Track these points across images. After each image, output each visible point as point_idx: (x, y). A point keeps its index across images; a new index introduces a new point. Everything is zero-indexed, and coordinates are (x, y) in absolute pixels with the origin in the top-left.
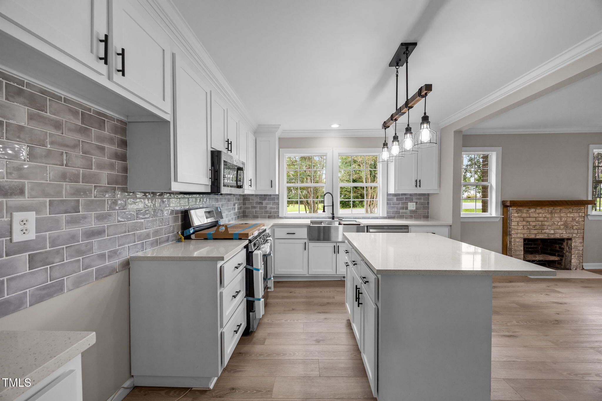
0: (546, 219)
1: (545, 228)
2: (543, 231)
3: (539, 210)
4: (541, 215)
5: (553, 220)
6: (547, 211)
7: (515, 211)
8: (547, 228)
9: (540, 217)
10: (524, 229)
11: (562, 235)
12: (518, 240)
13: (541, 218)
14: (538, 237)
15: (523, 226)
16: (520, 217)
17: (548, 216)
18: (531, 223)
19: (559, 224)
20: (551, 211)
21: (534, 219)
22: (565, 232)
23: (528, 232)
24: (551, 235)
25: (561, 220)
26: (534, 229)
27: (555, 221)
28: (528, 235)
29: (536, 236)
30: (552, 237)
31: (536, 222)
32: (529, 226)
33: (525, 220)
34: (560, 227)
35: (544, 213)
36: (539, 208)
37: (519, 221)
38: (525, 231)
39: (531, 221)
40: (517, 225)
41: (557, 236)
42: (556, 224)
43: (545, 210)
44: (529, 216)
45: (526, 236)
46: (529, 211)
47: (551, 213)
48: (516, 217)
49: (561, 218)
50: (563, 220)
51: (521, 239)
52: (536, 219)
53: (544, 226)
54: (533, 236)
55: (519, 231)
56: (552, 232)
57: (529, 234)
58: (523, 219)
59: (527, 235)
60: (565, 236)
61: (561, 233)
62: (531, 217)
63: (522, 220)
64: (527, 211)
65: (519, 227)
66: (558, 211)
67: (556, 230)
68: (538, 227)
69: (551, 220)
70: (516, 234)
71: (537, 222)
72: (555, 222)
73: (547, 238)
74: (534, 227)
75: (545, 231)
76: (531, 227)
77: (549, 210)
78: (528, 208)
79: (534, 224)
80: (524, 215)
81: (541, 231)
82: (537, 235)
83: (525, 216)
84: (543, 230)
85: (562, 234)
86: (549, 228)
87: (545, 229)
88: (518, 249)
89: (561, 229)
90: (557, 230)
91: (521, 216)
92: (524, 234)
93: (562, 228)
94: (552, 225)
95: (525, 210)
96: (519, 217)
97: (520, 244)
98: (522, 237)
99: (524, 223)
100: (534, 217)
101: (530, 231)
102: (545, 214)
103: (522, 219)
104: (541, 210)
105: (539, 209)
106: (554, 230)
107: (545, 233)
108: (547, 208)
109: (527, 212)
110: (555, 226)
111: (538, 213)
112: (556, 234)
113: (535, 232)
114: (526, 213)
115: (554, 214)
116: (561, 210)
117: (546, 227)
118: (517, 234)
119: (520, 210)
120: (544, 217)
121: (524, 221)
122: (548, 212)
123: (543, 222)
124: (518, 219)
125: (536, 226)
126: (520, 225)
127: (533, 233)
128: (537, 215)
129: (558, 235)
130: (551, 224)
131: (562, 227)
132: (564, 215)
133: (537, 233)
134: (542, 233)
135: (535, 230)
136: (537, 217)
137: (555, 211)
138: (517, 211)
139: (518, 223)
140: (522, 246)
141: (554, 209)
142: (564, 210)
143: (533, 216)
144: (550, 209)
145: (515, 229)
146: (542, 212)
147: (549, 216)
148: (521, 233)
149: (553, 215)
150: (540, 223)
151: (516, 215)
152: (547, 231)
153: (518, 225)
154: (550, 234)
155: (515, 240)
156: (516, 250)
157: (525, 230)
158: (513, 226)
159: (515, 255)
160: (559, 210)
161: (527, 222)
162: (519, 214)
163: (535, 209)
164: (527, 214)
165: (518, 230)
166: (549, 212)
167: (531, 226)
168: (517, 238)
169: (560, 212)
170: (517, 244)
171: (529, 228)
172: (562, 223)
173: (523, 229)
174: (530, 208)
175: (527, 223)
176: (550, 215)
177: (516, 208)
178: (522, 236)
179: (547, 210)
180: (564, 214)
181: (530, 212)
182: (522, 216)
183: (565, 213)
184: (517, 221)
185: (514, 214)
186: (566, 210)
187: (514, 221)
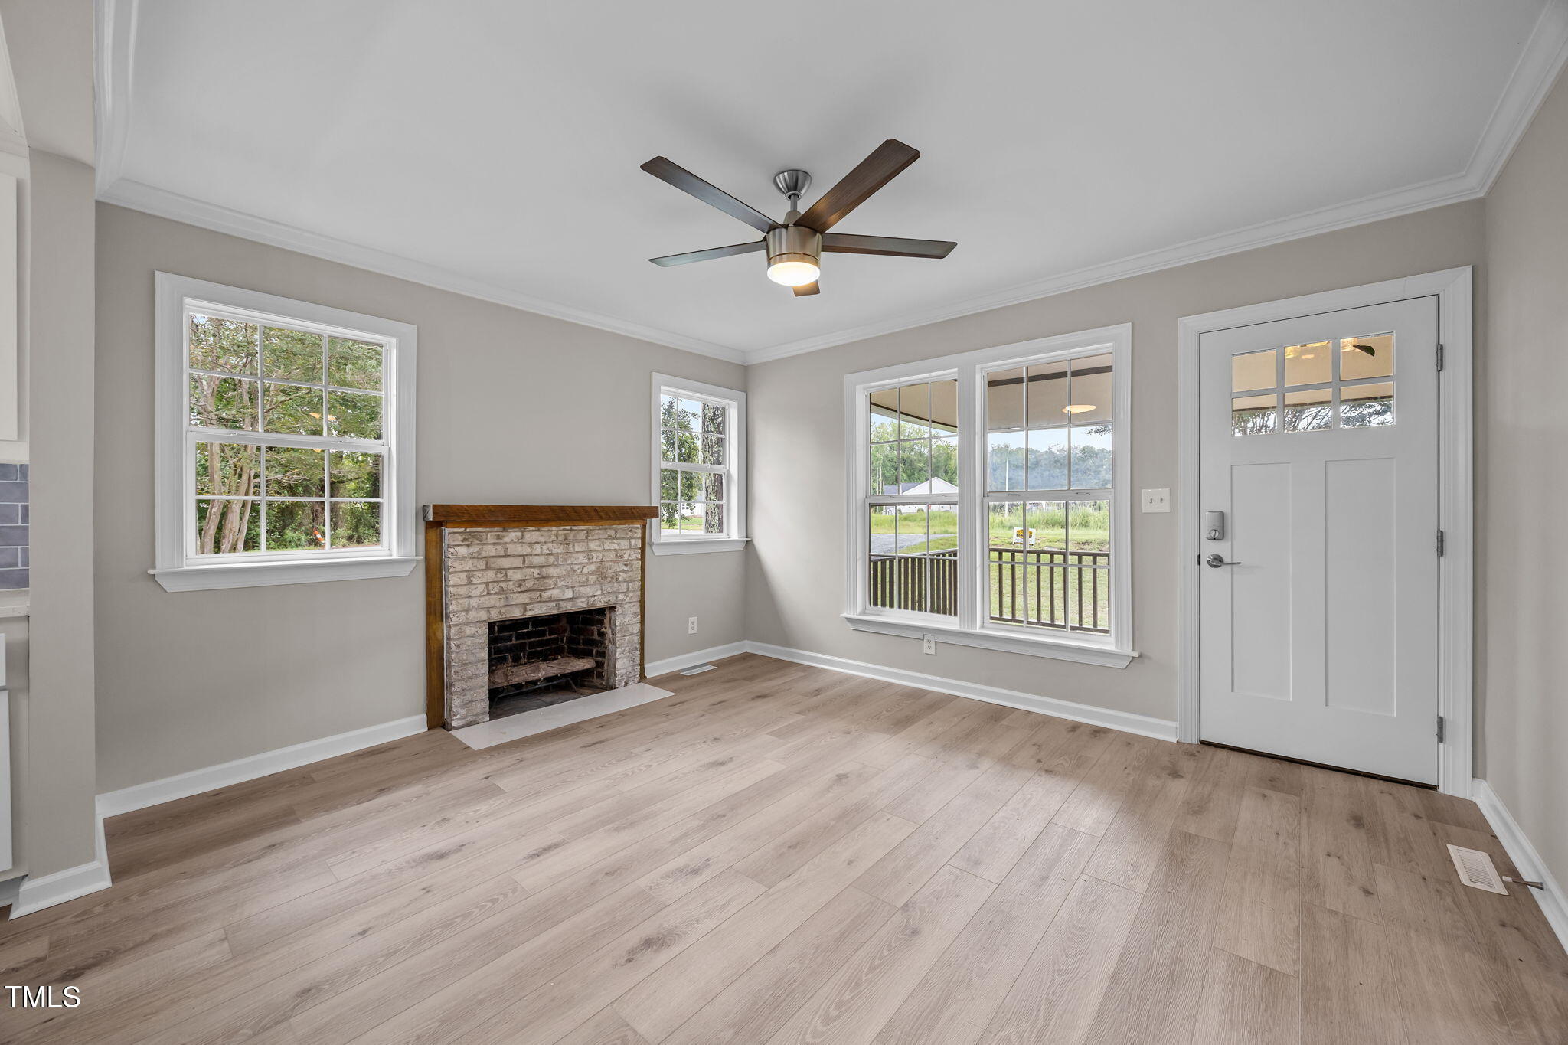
0: (551, 559)
1: (550, 585)
2: (545, 595)
3: (532, 535)
4: (537, 549)
5: (569, 562)
6: (554, 538)
7: (461, 538)
8: (555, 585)
9: (536, 555)
10: (488, 594)
11: (593, 599)
12: (469, 630)
13: (536, 557)
14: (530, 614)
15: (487, 584)
16: (478, 558)
17: (555, 551)
18: (510, 573)
19: (585, 571)
20: (565, 535)
21: (518, 562)
22: (599, 592)
23: (503, 603)
24: (565, 604)
25: (589, 559)
26: (519, 590)
27: (576, 564)
28: (503, 610)
29: (525, 610)
30: (569, 608)
31: (525, 570)
32: (503, 585)
33: (492, 565)
34: (587, 580)
35: (545, 542)
36: (534, 528)
37: (475, 569)
38: (493, 600)
39: (510, 569)
40: (465, 582)
41: (581, 604)
42: (579, 571)
43: (550, 533)
44: (502, 554)
45: (495, 615)
46: (504, 537)
47: (566, 541)
48: (462, 559)
49: (589, 554)
50: (594, 560)
51: (478, 625)
52: (524, 562)
53: (546, 581)
54: (516, 613)
55: (474, 602)
56: (569, 594)
57: (506, 606)
58: (485, 562)
59: (500, 613)
60: (600, 602)
61: (591, 594)
62: (509, 556)
63: (484, 567)
64: (499, 537)
65: (473, 587)
66: (582, 535)
67: (577, 589)
68: (529, 584)
69: (565, 560)
70: (463, 614)
71: (529, 569)
72: (576, 567)
73: (555, 612)
74: (520, 585)
75: (549, 593)
76: (511, 585)
77: (560, 533)
78: (501, 529)
79: (518, 575)
80: (490, 550)
81: (540, 595)
82: (529, 607)
83: (493, 554)
84: (545, 590)
85: (594, 596)
86: (560, 584)
87: (549, 589)
88: (472, 659)
89: (590, 585)
90: (581, 589)
91: (479, 552)
92: (488, 609)
93: (592, 583)
94: (568, 575)
95: (490, 534)
96: (474, 558)
97: (477, 640)
98: (482, 619)
99: (490, 575)
100: (520, 556)
101: (507, 598)
102: (550, 546)
103: (482, 564)
104: (537, 533)
105: (533, 531)
106: (572, 587)
107: (550, 600)
108: (554, 528)
109: (496, 541)
110: (576, 578)
111: (530, 544)
112: (577, 598)
113: (523, 598)
114: (494, 544)
115: (574, 545)
116: (588, 532)
117: (551, 582)
118: (467, 611)
119: (474, 537)
120: (547, 554)
121: (488, 568)
122: (557, 540)
123: (544, 569)
124: (469, 565)
125: (524, 580)
126: (475, 581)
127: (518, 601)
128: (527, 550)
129: (584, 600)
130: (564, 573)
131: (592, 578)
132: (597, 546)
133: (527, 601)
134: (543, 599)
135: (522, 595)
136: (527, 555)
137: (574, 536)
138: (465, 540)
139: (469, 577)
140: (483, 648)
141: (571, 530)
142: (597, 531)
143: (515, 553)
144: (562, 530)
145: (458, 597)
146: (542, 540)
147: (558, 549)
148: (479, 608)
149: (571, 546)
150: (537, 571)
151: (463, 551)
152: (554, 593)
153: (470, 583)
154: (562, 600)
155: (460, 632)
156: (464, 665)
157: (492, 597)
158: (454, 586)
159: (463, 679)
160: (585, 532)
161: (500, 570)
162: (474, 549)
163: (522, 532)
164: (499, 548)
165: (469, 597)
166: (560, 538)
167: (511, 583)
168: (467, 624)
169: (586, 537)
170: (469, 643)
171: (505, 589)
172: (593, 567)
173: (485, 593)
174: (505, 529)
175: (500, 576)
176: (562, 547)
177: (462, 530)
178: (483, 616)
179: (553, 533)
180: (597, 543)
181: (506, 539)
182: (484, 554)
183: (599, 539)
184: (467, 569)
185: (457, 548)
186: (600, 531)
187: (455, 572)
